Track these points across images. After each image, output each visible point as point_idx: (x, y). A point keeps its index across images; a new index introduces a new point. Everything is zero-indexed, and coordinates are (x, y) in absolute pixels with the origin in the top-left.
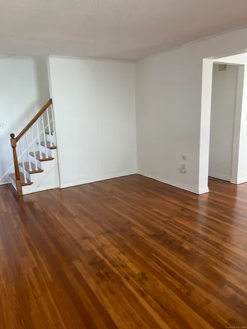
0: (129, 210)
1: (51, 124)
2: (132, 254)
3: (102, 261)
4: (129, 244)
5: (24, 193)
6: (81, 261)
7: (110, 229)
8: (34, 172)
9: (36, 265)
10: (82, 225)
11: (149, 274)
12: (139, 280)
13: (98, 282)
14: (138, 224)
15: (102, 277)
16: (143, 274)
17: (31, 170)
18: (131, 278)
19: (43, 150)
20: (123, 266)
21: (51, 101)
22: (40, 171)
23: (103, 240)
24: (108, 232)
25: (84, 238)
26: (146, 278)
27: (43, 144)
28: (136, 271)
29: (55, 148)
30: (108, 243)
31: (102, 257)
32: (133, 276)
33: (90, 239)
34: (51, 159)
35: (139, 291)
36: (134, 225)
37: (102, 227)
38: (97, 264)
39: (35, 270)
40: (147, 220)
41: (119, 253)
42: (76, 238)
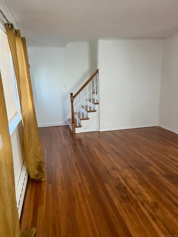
0: (149, 153)
1: (97, 87)
2: (148, 186)
3: (126, 187)
4: (146, 179)
5: (76, 132)
6: (110, 185)
7: (132, 165)
8: (83, 119)
9: (81, 182)
10: (112, 160)
11: (160, 204)
12: (152, 208)
13: (120, 202)
14: (155, 165)
15: (124, 199)
16: (156, 203)
17: (81, 118)
18: (145, 204)
19: (90, 104)
20: (140, 194)
21: (98, 71)
22: (88, 119)
23: (127, 172)
24: (131, 167)
25: (113, 169)
26: (158, 207)
27: (90, 100)
28: (150, 199)
29: (98, 103)
30: (130, 175)
31: (125, 185)
32: (147, 203)
33: (117, 170)
34: (95, 111)
35: (151, 215)
36: (151, 165)
37: (127, 163)
38: (121, 189)
39: (79, 184)
40: (162, 162)
41: (138, 184)
42: (108, 168)
